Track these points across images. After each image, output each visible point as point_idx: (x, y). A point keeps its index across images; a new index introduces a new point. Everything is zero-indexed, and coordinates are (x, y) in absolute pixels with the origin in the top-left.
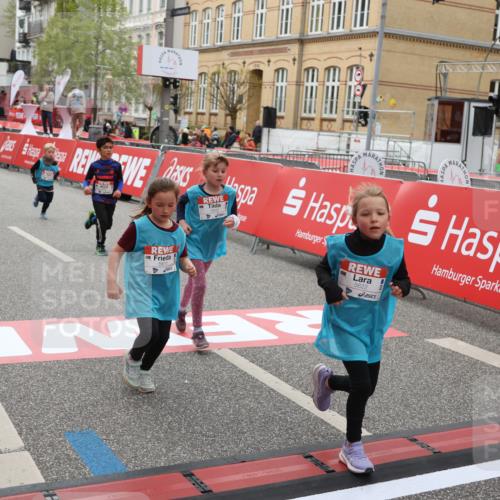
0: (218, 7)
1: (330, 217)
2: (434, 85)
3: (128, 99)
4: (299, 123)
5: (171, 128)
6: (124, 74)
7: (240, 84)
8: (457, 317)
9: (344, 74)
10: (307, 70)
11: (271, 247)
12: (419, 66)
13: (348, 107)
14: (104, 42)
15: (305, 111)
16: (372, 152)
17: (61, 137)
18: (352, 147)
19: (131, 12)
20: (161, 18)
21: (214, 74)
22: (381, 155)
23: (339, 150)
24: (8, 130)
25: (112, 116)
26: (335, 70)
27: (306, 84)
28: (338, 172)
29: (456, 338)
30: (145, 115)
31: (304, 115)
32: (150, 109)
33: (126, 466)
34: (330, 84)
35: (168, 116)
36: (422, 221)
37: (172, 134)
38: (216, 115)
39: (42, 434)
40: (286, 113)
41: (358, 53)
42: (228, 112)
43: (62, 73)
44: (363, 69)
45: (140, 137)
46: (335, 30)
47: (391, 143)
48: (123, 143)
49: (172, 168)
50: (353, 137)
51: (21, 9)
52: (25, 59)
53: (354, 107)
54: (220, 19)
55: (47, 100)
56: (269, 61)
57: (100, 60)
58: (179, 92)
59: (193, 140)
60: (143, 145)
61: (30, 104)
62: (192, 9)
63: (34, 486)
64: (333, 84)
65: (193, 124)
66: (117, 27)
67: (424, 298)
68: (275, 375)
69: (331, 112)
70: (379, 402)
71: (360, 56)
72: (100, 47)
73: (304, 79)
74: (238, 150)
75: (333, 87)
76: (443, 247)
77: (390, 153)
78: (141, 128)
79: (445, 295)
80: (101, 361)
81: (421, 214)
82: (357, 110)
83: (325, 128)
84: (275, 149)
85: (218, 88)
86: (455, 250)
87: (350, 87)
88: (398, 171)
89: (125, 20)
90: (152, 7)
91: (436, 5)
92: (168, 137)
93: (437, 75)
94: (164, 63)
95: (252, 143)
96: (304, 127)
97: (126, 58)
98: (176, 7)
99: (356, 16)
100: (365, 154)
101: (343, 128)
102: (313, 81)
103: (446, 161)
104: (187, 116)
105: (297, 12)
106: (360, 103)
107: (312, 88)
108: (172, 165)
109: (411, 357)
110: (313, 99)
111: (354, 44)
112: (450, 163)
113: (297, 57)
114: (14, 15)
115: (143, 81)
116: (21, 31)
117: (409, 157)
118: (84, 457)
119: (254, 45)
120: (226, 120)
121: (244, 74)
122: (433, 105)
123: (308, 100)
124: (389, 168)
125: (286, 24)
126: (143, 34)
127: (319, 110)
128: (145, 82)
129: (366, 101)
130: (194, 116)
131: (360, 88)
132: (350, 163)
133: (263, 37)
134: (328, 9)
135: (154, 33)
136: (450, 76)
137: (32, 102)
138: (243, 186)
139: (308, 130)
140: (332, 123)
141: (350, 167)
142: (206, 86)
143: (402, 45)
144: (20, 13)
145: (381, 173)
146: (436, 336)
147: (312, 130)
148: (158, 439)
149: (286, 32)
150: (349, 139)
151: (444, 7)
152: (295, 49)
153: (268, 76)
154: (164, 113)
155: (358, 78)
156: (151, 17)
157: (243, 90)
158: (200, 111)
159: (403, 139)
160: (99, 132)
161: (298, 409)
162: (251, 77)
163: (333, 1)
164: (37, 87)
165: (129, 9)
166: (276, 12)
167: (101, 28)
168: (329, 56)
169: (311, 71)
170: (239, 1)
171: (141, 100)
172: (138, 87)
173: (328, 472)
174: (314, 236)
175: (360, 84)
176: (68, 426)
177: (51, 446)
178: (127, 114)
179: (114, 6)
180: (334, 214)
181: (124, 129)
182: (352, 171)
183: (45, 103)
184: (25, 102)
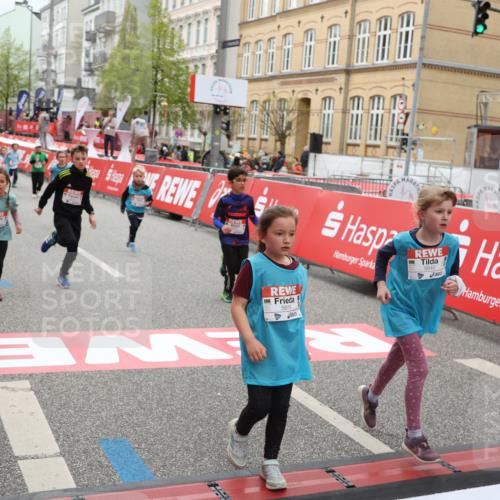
0: (269, 40)
1: (366, 239)
2: (475, 113)
3: (184, 124)
4: (345, 149)
5: (222, 153)
6: (180, 101)
7: (290, 112)
8: (487, 338)
9: (388, 103)
10: (353, 98)
11: (311, 267)
12: (461, 96)
13: (392, 134)
14: (163, 71)
15: (351, 138)
16: (410, 177)
17: (120, 159)
18: (394, 172)
19: (188, 44)
20: (213, 50)
21: (265, 102)
22: (418, 180)
23: (382, 175)
25: (169, 140)
26: (379, 99)
28: (377, 196)
29: (484, 358)
30: (200, 140)
31: (350, 141)
32: (205, 134)
33: (155, 475)
34: (375, 112)
35: (219, 141)
37: (222, 158)
38: (266, 140)
39: (78, 441)
40: (332, 139)
41: (402, 83)
42: (277, 138)
43: (123, 99)
44: (406, 98)
45: (195, 161)
46: (380, 62)
47: (432, 169)
48: (175, 166)
49: (220, 190)
50: (396, 163)
51: (87, 40)
52: (90, 87)
53: (398, 134)
54: (271, 51)
55: (110, 124)
56: (317, 90)
57: (159, 88)
58: (232, 118)
59: (244, 163)
60: (195, 168)
61: (93, 129)
62: (244, 42)
63: (66, 490)
64: (378, 112)
65: (245, 149)
66: (171, 59)
67: (456, 319)
68: (305, 390)
69: (376, 138)
72: (159, 77)
73: (350, 104)
74: (286, 174)
75: (377, 115)
76: (474, 270)
77: (428, 177)
78: (196, 152)
79: (477, 318)
80: (140, 372)
82: (400, 137)
83: (369, 153)
84: (321, 174)
85: (268, 115)
86: (486, 273)
87: (394, 115)
89: (183, 50)
90: (208, 39)
91: (475, 37)
92: (218, 160)
93: (478, 105)
94: (216, 92)
95: (300, 167)
96: (349, 152)
97: (182, 86)
98: (229, 38)
99: (400, 48)
100: (403, 180)
101: (387, 154)
102: (358, 108)
103: (481, 187)
104: (239, 141)
105: (344, 44)
106: (403, 130)
107: (357, 116)
108: (220, 187)
109: (438, 376)
110: (358, 126)
111: (397, 75)
113: (343, 86)
114: (81, 45)
115: (198, 108)
116: (87, 60)
117: (449, 182)
118: (115, 464)
119: (302, 75)
120: (276, 145)
121: (293, 102)
122: (472, 134)
123: (354, 127)
125: (334, 56)
126: (200, 65)
127: (364, 136)
128: (200, 109)
130: (245, 142)
131: (403, 116)
132: (389, 187)
133: (310, 68)
134: (374, 41)
135: (210, 64)
136: (490, 106)
137: (95, 126)
139: (353, 155)
140: (377, 149)
141: (388, 192)
142: (257, 113)
143: (444, 76)
144: (86, 44)
146: (465, 356)
147: (357, 156)
148: (187, 449)
149: (333, 63)
150: (392, 165)
151: (484, 40)
152: (341, 78)
153: (315, 104)
154: (215, 139)
155: (402, 107)
156: (207, 48)
157: (292, 117)
158: (252, 136)
159: (444, 165)
160: (155, 156)
161: (324, 424)
162: (300, 105)
163: (378, 34)
164: (100, 112)
165: (185, 42)
166: (323, 45)
167: (159, 58)
168: (374, 85)
169: (356, 100)
170: (289, 34)
171: (197, 126)
172: (194, 113)
173: (348, 487)
174: (350, 258)
175: (403, 112)
176: (103, 434)
177: (85, 453)
178: (183, 138)
179: (173, 38)
180: (370, 236)
181: (180, 153)
182: (391, 195)
183: (108, 128)
184: (88, 127)
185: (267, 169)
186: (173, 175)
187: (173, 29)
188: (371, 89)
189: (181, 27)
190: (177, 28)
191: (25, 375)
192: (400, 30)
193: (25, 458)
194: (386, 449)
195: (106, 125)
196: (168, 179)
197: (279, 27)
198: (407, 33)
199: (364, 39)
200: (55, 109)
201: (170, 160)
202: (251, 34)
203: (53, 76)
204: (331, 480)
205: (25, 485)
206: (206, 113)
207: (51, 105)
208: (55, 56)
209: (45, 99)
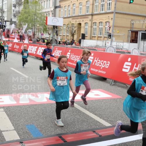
0: (69, 6)
1: (100, 64)
2: (130, 26)
4: (91, 38)
5: (56, 40)
6: (42, 25)
7: (75, 27)
9: (104, 24)
10: (94, 23)
12: (126, 22)
13: (105, 33)
14: (37, 16)
15: (93, 35)
16: (112, 46)
17: (25, 42)
18: (106, 45)
19: (44, 8)
20: (52, 9)
21: (68, 24)
22: (115, 47)
23: (103, 45)
24: (10, 41)
25: (39, 36)
26: (102, 23)
27: (93, 27)
28: (103, 52)
30: (48, 36)
32: (50, 34)
33: (43, 135)
34: (100, 27)
35: (55, 36)
36: (126, 65)
37: (56, 41)
38: (68, 36)
39: (19, 126)
40: (88, 35)
41: (108, 18)
42: (71, 35)
43: (25, 24)
44: (110, 22)
46: (102, 12)
47: (118, 43)
48: (42, 44)
49: (56, 51)
50: (107, 42)
51: (13, 7)
52: (15, 21)
53: (107, 33)
54: (69, 9)
56: (83, 21)
57: (36, 21)
58: (58, 30)
61: (16, 34)
62: (61, 6)
63: (17, 140)
65: (62, 39)
66: (39, 12)
67: (127, 87)
68: (85, 109)
69: (101, 35)
70: (114, 116)
71: (109, 19)
72: (36, 17)
73: (93, 25)
74: (74, 46)
75: (101, 28)
77: (117, 46)
80: (36, 105)
81: (126, 63)
82: (108, 34)
83: (99, 39)
84: (85, 45)
85: (69, 28)
87: (106, 28)
88: (120, 51)
89: (43, 9)
90: (50, 6)
91: (130, 4)
92: (55, 42)
93: (131, 24)
94: (54, 22)
96: (93, 39)
97: (43, 20)
98: (57, 6)
99: (107, 8)
100: (110, 47)
101: (104, 39)
102: (95, 26)
103: (133, 48)
104: (60, 36)
105: (91, 7)
107: (95, 28)
110: (96, 31)
111: (107, 15)
112: (134, 49)
113: (91, 19)
115: (47, 27)
116: (14, 13)
117: (123, 47)
118: (31, 132)
119: (79, 16)
120: (71, 37)
121: (76, 24)
122: (129, 32)
123: (94, 31)
124: (117, 50)
125: (88, 10)
126: (48, 14)
127: (97, 34)
128: (48, 27)
129: (110, 32)
130: (62, 36)
131: (109, 28)
132: (106, 49)
133: (81, 14)
134: (100, 6)
135: (51, 13)
136: (134, 24)
137: (17, 33)
138: (76, 56)
139: (94, 40)
140: (101, 38)
142: (65, 28)
143: (120, 16)
144: (13, 8)
145: (115, 52)
147: (95, 40)
148: (52, 127)
149: (88, 12)
150: (106, 42)
151: (133, 5)
152: (90, 17)
153: (83, 25)
154: (54, 36)
155: (108, 25)
156: (50, 9)
157: (76, 29)
158: (64, 35)
159: (121, 42)
160: (35, 41)
161: (91, 118)
162: (78, 25)
163: (101, 3)
164: (18, 29)
165: (43, 7)
166: (85, 7)
167: (36, 12)
168: (100, 19)
169: (95, 23)
170: (74, 4)
171: (47, 32)
172: (46, 28)
173: (100, 136)
174: (96, 70)
175: (109, 27)
176: (27, 123)
177: (21, 129)
178: (43, 36)
179: (39, 6)
180: (101, 63)
181: (42, 40)
182: (106, 51)
183: (20, 33)
184: (15, 33)
185: (69, 45)
186: (41, 47)
187: (39, 3)
188: (99, 20)
189: (42, 2)
190: (41, 3)
191: (2, 107)
192: (108, 2)
193: (4, 131)
194: (110, 125)
195: (20, 32)
196: (40, 48)
197: (71, 2)
198: (110, 3)
199: (97, 5)
200: (4, 28)
201: (40, 43)
202: (63, 4)
203: (3, 18)
204: (94, 134)
205: (5, 139)
206: (50, 28)
207: (3, 27)
208: (4, 12)
209: (1, 25)
